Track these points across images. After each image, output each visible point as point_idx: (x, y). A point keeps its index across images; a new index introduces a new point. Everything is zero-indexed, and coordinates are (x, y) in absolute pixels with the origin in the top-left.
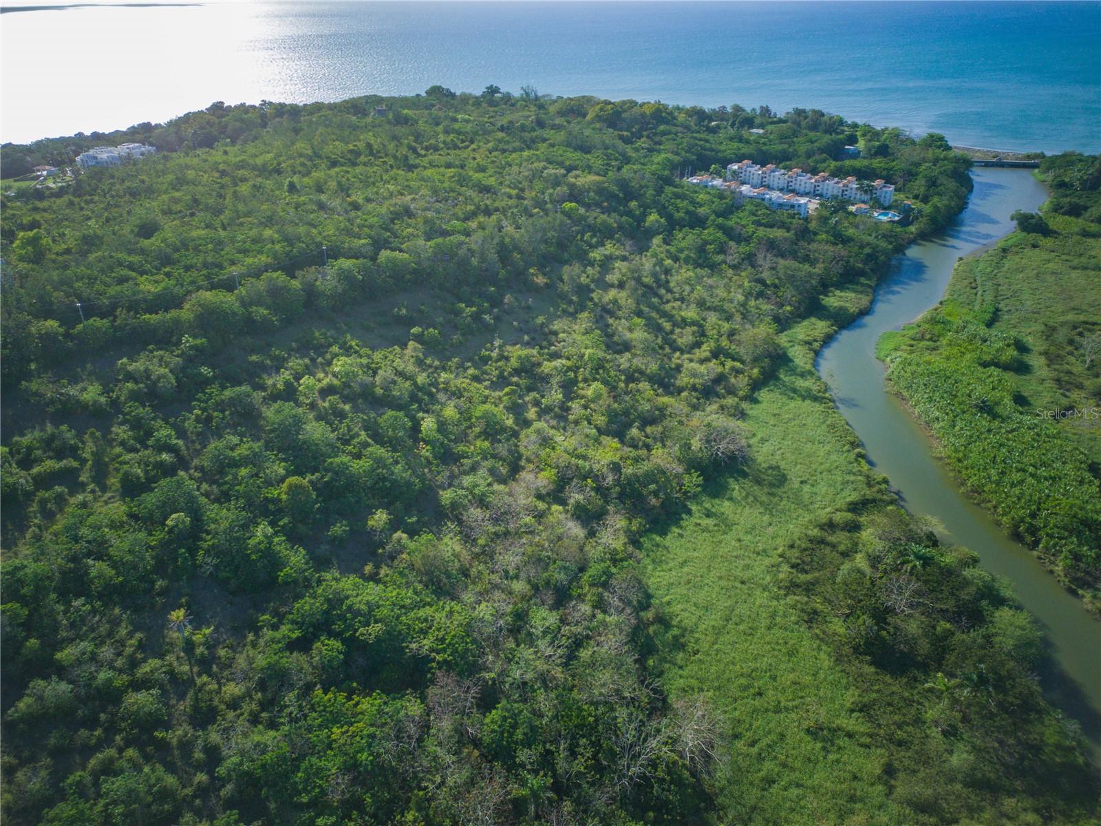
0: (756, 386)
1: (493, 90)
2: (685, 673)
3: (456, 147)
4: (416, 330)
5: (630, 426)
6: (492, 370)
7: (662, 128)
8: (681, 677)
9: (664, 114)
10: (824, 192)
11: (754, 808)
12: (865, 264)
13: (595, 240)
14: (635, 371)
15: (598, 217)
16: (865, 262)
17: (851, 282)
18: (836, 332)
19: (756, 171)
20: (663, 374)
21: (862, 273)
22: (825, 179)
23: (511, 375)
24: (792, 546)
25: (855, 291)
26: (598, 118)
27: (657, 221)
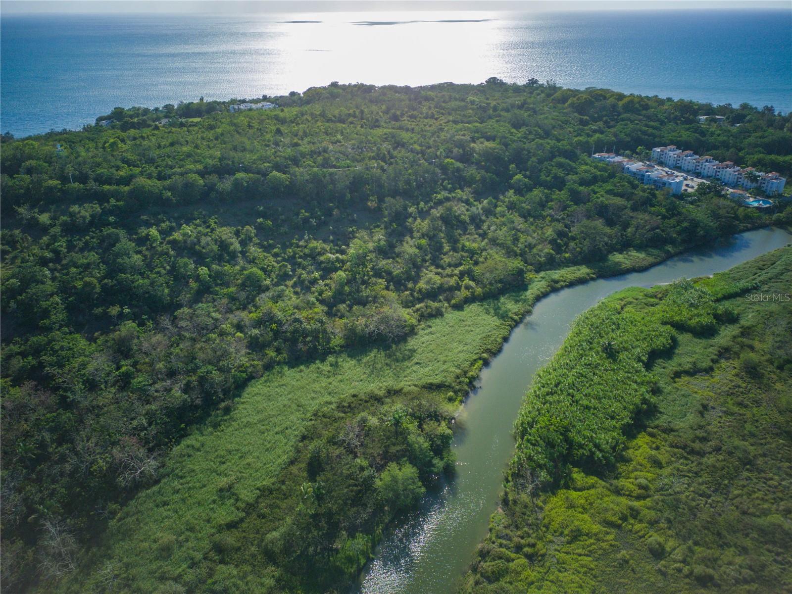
0: (471, 300)
1: (533, 82)
2: (200, 438)
3: (432, 117)
4: (260, 220)
5: (344, 302)
6: (290, 251)
7: (624, 116)
8: (196, 440)
9: (637, 105)
10: (723, 177)
11: (139, 512)
12: (678, 235)
13: (450, 186)
14: (385, 272)
15: (472, 171)
16: (679, 233)
17: (656, 247)
18: (592, 279)
19: (672, 153)
20: (404, 277)
21: (672, 242)
22: (727, 166)
23: (300, 257)
24: (354, 396)
25: (648, 254)
26: (572, 105)
27: (520, 181)
